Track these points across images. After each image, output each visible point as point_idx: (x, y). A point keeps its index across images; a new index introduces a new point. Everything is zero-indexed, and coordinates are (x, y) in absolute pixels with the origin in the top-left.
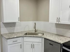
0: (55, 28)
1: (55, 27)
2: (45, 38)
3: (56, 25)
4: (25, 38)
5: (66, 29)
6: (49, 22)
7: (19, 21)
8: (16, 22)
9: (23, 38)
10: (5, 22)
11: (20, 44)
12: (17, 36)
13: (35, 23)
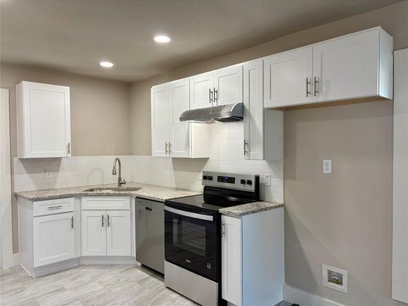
0: (173, 172)
1: (172, 169)
2: (137, 197)
3: (174, 165)
4: (84, 200)
5: (192, 171)
6: (153, 156)
7: (69, 155)
8: (60, 158)
9: (78, 200)
10: (27, 156)
11: (69, 216)
12: (62, 194)
13: (118, 159)
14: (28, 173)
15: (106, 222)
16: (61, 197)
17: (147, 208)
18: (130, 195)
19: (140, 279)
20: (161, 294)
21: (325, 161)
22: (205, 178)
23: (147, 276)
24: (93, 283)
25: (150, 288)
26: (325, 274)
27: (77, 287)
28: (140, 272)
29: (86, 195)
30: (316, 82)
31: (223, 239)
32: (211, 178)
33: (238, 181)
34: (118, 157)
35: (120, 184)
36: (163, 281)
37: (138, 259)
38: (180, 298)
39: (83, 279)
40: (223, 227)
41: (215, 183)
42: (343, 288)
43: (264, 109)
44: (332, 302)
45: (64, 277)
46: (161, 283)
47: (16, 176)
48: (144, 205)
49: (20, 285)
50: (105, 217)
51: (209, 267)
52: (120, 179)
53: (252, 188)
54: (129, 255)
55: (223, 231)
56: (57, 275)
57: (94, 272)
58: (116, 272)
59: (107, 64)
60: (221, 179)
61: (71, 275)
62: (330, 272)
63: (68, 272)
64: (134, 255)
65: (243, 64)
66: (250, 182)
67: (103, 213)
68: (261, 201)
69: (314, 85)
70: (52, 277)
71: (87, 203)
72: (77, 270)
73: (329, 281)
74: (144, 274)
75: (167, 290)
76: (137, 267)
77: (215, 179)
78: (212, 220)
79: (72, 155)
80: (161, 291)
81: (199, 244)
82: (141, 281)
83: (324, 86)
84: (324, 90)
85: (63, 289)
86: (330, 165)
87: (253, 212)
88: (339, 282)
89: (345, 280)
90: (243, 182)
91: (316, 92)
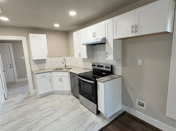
2: (70, 72)
3: (83, 60)
4: (53, 73)
6: (75, 57)
8: (46, 59)
9: (51, 73)
11: (49, 78)
13: (64, 59)
14: (36, 64)
15: (61, 80)
16: (45, 72)
17: (73, 76)
18: (68, 71)
19: (72, 99)
20: (78, 105)
21: (139, 60)
22: (93, 65)
23: (75, 98)
24: (57, 100)
25: (75, 103)
26: (137, 103)
27: (51, 102)
28: (72, 96)
29: (53, 71)
30: (136, 27)
31: (98, 90)
32: (95, 66)
33: (104, 67)
34: (64, 58)
35: (66, 67)
36: (79, 100)
37: (72, 92)
38: (84, 107)
39: (54, 99)
40: (98, 86)
41: (96, 67)
42: (144, 108)
43: (114, 39)
44: (140, 113)
45: (48, 97)
46: (79, 101)
47: (32, 65)
48: (72, 75)
49: (34, 100)
50: (60, 79)
51: (93, 99)
52: (65, 65)
53: (109, 70)
54: (69, 90)
55: (98, 87)
56: (47, 97)
57: (58, 96)
58: (65, 96)
59: (57, 25)
60: (98, 66)
61: (50, 97)
62: (139, 102)
63: (50, 96)
64: (70, 90)
65: (105, 21)
66: (109, 68)
67: (60, 77)
68: (113, 74)
69: (135, 28)
70: (45, 97)
71: (54, 74)
72: (53, 95)
73: (139, 105)
74: (73, 97)
75: (80, 104)
76: (72, 94)
77: (96, 66)
78: (94, 83)
79: (49, 58)
80: (78, 104)
81: (90, 90)
82: (72, 100)
83: (140, 28)
84: (140, 30)
85: (47, 102)
86: (141, 62)
87: (109, 80)
88: (143, 106)
89: (145, 106)
90: (106, 67)
91: (136, 31)
